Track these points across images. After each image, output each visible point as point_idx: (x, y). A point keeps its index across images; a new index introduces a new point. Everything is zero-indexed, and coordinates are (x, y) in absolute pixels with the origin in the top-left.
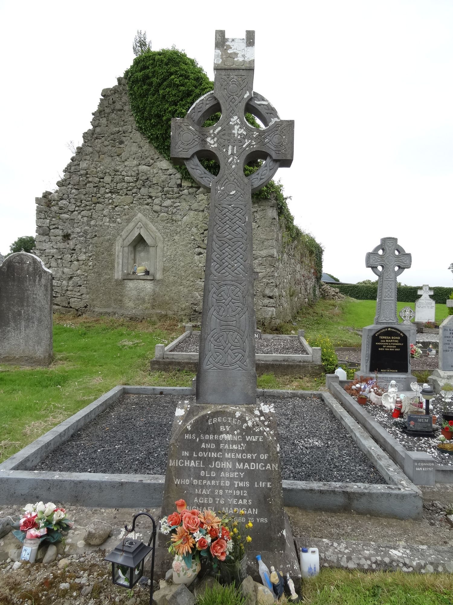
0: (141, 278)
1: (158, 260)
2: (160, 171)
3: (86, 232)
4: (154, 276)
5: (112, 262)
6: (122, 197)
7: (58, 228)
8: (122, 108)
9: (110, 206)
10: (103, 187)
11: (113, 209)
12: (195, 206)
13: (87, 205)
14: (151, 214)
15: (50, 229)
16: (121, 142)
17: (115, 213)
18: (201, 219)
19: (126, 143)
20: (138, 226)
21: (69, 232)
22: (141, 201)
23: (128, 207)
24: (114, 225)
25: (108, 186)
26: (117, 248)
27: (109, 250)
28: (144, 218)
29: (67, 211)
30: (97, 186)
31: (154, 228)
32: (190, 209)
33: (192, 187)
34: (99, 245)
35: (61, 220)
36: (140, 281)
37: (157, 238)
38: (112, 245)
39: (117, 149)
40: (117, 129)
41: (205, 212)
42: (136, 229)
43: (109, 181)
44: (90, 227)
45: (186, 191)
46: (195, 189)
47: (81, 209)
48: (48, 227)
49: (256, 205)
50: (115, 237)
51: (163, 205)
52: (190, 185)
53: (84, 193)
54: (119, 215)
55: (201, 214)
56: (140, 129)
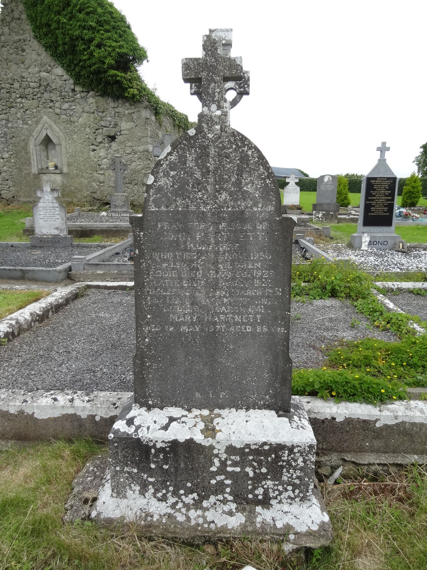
0: (52, 172)
1: (63, 157)
2: (57, 77)
3: (5, 134)
4: (61, 170)
5: (29, 159)
6: (30, 102)
8: (19, 17)
9: (22, 110)
10: (14, 92)
11: (25, 112)
12: (87, 108)
13: (3, 109)
14: (54, 116)
16: (23, 50)
17: (26, 116)
18: (92, 120)
19: (27, 51)
20: (45, 127)
22: (45, 105)
23: (35, 110)
24: (26, 127)
25: (17, 92)
26: (31, 147)
27: (25, 148)
28: (48, 120)
30: (9, 92)
31: (57, 129)
32: (84, 112)
33: (83, 92)
34: (17, 145)
36: (51, 175)
37: (61, 138)
38: (27, 144)
39: (21, 57)
40: (18, 38)
41: (95, 114)
42: (43, 130)
43: (18, 87)
44: (9, 129)
45: (78, 96)
46: (85, 94)
49: (133, 107)
50: (28, 137)
51: (62, 108)
52: (81, 90)
54: (29, 118)
55: (92, 115)
56: (36, 37)
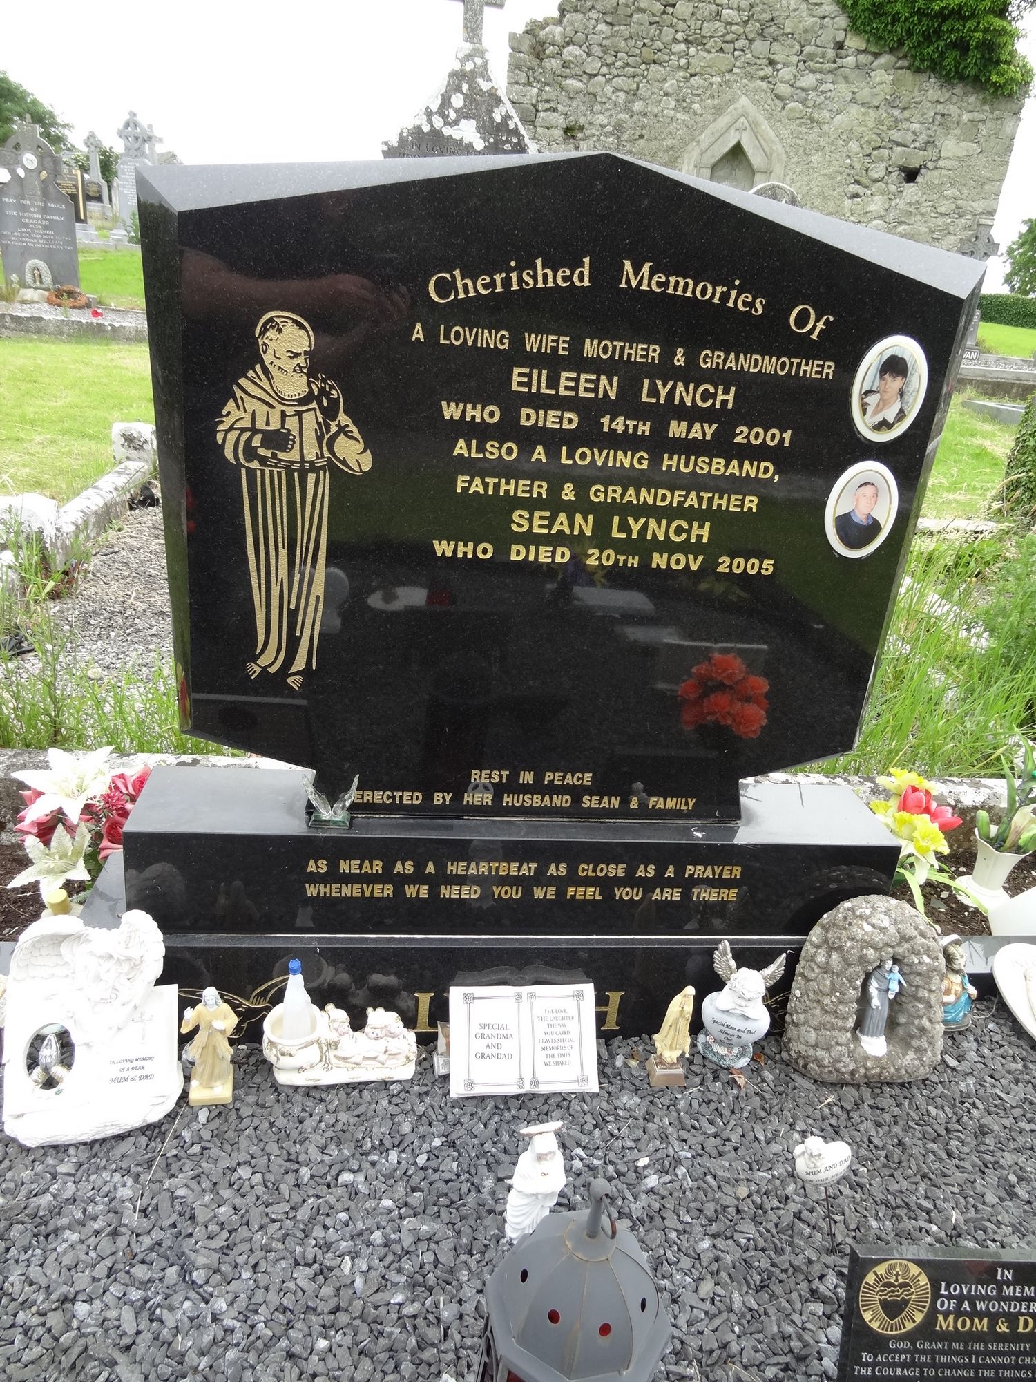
3: (619, 127)
6: (709, 56)
7: (554, 110)
9: (681, 73)
10: (671, 26)
11: (687, 79)
12: (864, 94)
13: (628, 65)
14: (769, 102)
15: (537, 111)
17: (689, 91)
18: (871, 124)
20: (737, 125)
21: (582, 121)
22: (751, 69)
23: (719, 79)
24: (684, 117)
25: (681, 26)
28: (752, 109)
29: (581, 73)
30: (657, 23)
31: (772, 134)
32: (853, 101)
33: (864, 51)
35: (563, 93)
37: (775, 155)
38: (675, 160)
41: (881, 111)
42: (732, 130)
43: (687, 15)
44: (632, 116)
45: (851, 60)
46: (870, 58)
47: (615, 72)
48: (534, 106)
49: (987, 107)
50: (684, 143)
51: (798, 84)
52: (863, 47)
53: (627, 34)
54: (698, 95)
55: (872, 112)
